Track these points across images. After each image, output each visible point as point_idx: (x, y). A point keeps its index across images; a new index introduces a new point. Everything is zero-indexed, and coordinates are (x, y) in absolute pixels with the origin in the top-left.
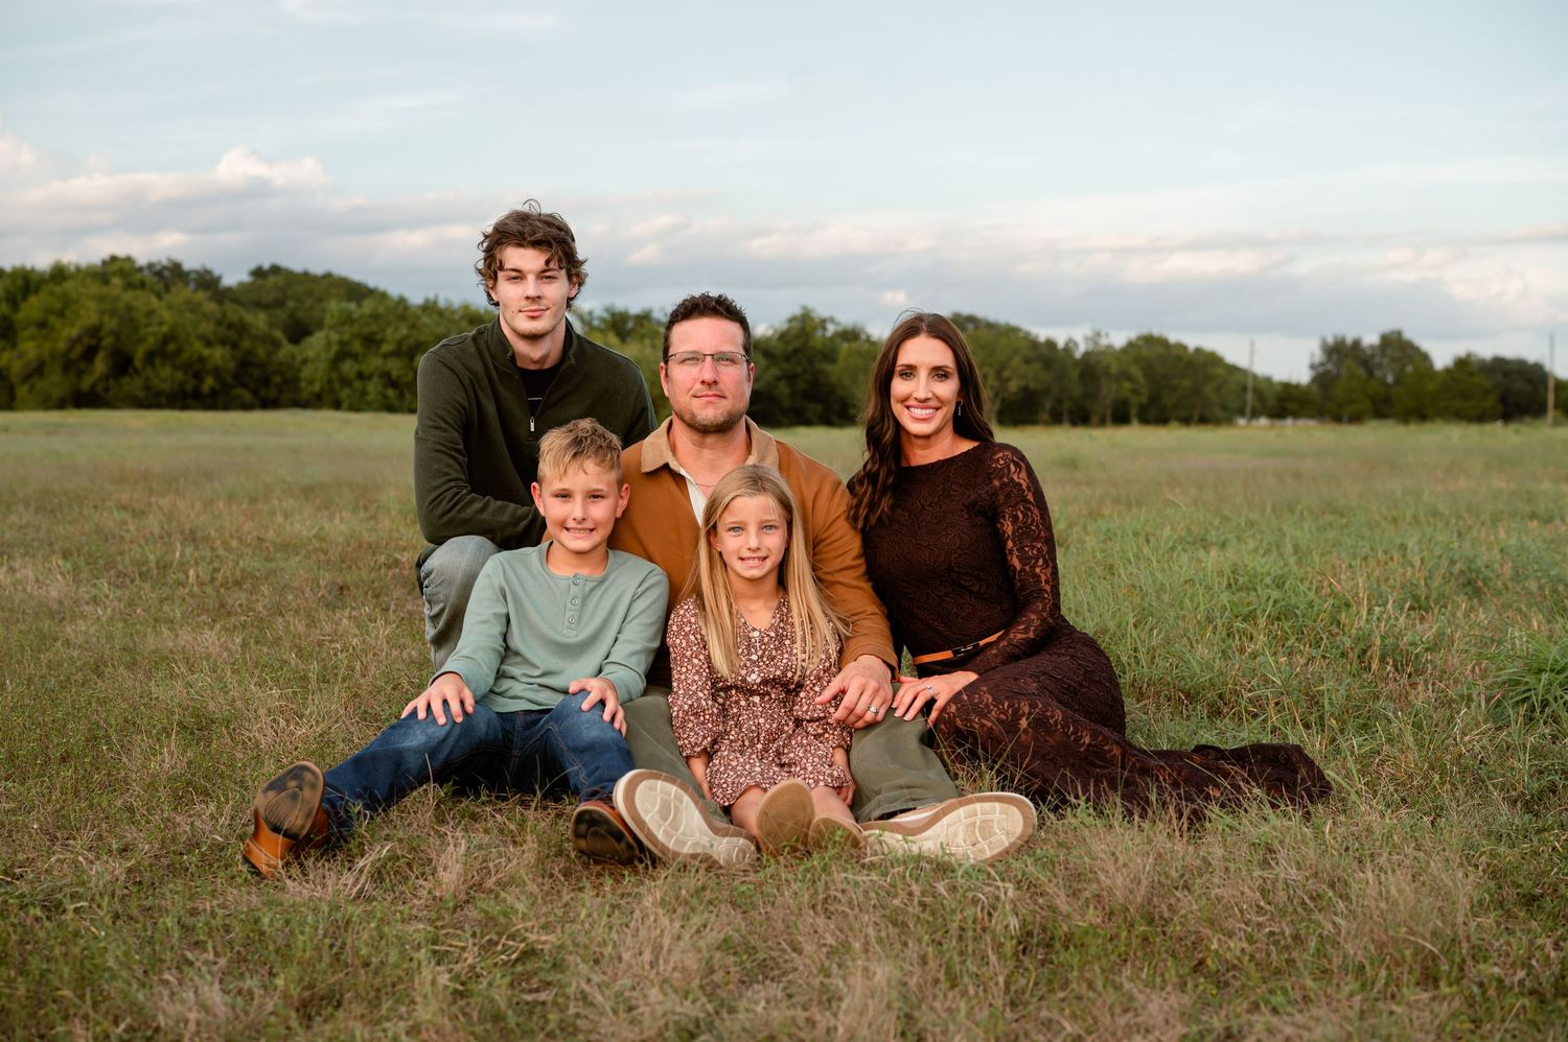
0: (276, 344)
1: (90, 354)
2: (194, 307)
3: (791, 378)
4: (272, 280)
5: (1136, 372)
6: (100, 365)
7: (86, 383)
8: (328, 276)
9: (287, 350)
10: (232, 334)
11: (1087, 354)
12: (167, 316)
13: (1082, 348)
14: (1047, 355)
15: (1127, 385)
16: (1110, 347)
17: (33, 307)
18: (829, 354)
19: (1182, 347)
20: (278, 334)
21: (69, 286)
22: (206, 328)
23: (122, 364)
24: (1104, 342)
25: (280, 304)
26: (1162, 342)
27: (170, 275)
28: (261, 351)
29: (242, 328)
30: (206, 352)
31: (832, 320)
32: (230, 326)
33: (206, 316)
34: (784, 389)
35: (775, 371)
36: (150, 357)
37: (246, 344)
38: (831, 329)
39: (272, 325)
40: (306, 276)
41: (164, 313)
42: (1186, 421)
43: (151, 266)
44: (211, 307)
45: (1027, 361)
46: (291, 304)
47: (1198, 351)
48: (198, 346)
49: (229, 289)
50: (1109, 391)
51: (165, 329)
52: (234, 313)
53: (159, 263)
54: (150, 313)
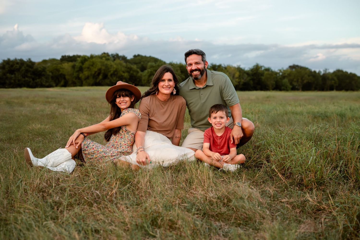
0: (138, 72)
1: (99, 74)
2: (121, 64)
3: (253, 80)
4: (138, 58)
5: (335, 78)
6: (101, 77)
7: (98, 81)
8: (150, 57)
9: (140, 73)
10: (129, 70)
11: (324, 74)
12: (115, 66)
13: (322, 73)
14: (314, 74)
15: (333, 82)
16: (329, 73)
17: (87, 64)
18: (262, 74)
19: (346, 72)
20: (139, 70)
21: (94, 59)
22: (123, 69)
23: (105, 76)
24: (328, 71)
25: (140, 63)
26: (342, 71)
27: (116, 57)
28: (135, 74)
29: (131, 69)
30: (123, 74)
31: (263, 66)
32: (128, 68)
33: (123, 66)
34: (251, 82)
35: (249, 78)
36: (111, 75)
37: (132, 72)
38: (263, 69)
39: (138, 68)
40: (145, 57)
41: (114, 65)
42: (347, 90)
43: (112, 55)
44: (124, 64)
45: (309, 76)
46: (142, 63)
47: (351, 73)
48: (121, 73)
49: (128, 60)
50: (329, 83)
51: (115, 69)
52: (129, 65)
53: (114, 54)
54: (111, 66)
